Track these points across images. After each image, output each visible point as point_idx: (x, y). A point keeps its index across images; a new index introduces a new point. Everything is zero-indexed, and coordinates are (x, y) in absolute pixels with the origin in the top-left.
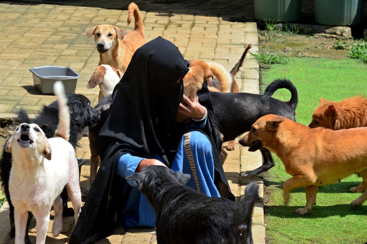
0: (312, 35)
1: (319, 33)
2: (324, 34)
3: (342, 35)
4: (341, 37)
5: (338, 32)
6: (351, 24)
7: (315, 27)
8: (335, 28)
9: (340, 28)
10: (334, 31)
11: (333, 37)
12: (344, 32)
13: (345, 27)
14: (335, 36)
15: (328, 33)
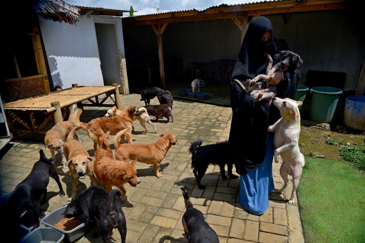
0: (309, 127)
1: (313, 126)
2: (315, 127)
3: (325, 128)
4: (325, 129)
5: (323, 126)
6: (329, 122)
7: (311, 122)
8: (321, 124)
9: (324, 124)
10: (320, 125)
11: (320, 129)
12: (326, 126)
13: (326, 124)
14: (321, 128)
15: (317, 126)
